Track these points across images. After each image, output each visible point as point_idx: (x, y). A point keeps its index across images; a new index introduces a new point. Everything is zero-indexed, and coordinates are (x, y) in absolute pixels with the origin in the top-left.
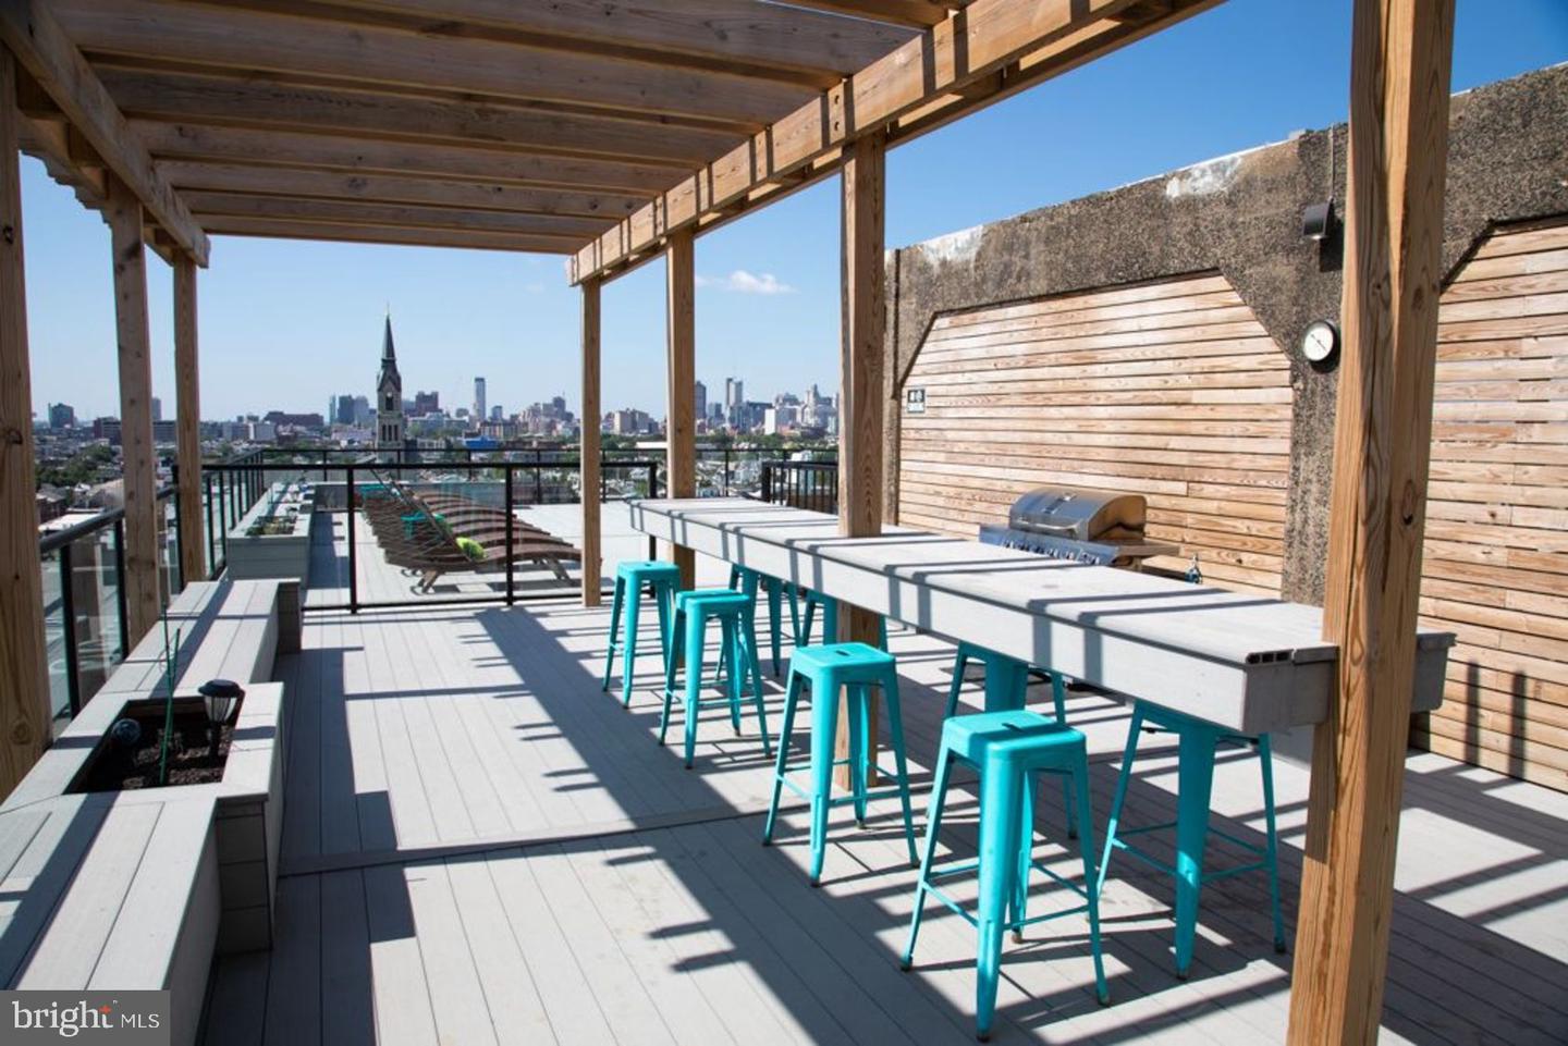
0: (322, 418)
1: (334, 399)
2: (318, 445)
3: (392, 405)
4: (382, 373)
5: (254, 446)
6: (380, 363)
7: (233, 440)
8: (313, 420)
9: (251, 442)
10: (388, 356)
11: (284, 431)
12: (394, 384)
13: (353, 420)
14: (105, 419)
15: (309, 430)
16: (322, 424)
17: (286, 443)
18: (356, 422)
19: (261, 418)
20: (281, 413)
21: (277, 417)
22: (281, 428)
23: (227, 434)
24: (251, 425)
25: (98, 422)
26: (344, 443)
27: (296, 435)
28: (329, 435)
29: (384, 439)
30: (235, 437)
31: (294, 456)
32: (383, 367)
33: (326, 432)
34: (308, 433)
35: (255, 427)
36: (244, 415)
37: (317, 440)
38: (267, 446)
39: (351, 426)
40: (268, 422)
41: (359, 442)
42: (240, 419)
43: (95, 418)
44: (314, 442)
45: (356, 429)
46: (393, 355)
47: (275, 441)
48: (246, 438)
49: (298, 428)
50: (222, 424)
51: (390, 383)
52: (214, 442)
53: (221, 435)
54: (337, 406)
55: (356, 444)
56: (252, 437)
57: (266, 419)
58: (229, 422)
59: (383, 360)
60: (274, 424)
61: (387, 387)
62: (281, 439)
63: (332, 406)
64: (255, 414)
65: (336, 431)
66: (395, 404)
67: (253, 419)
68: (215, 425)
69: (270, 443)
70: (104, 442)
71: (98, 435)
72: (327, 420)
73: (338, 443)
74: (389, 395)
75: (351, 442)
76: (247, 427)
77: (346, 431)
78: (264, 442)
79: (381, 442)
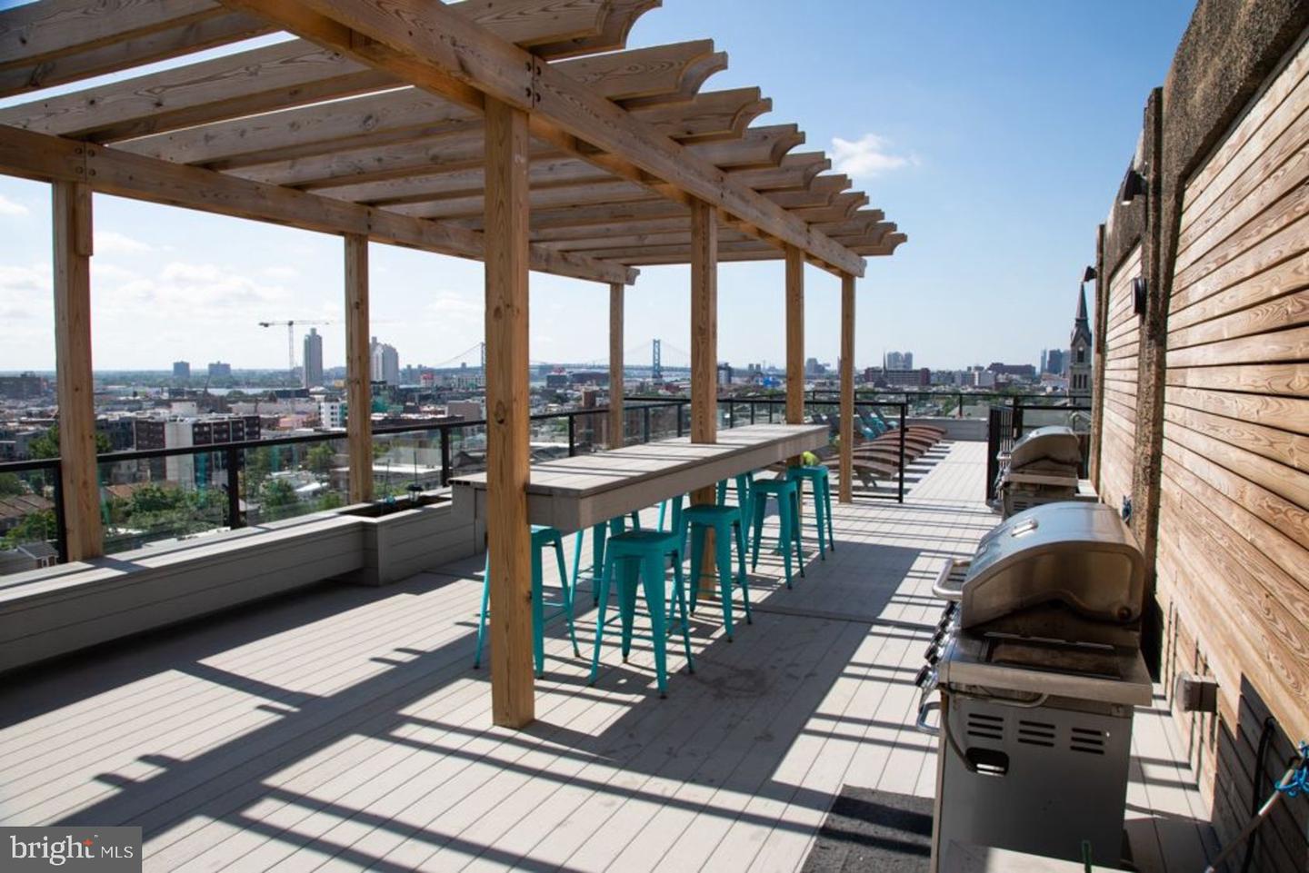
0: (1034, 368)
1: (1045, 353)
2: (1028, 390)
3: (1083, 358)
4: (1075, 331)
5: (977, 390)
6: (1075, 322)
7: (962, 385)
8: (1027, 371)
9: (975, 387)
10: (1081, 315)
11: (1001, 378)
12: (1085, 338)
13: (1060, 371)
14: (873, 368)
15: (1023, 378)
16: (1034, 373)
17: (1001, 389)
18: (1062, 372)
19: (986, 368)
20: (1002, 365)
21: (997, 368)
22: (1000, 376)
23: (958, 381)
24: (977, 373)
25: (868, 371)
26: (1049, 389)
27: (1010, 382)
28: (1039, 383)
29: (1075, 386)
30: (964, 383)
31: (1007, 399)
32: (1077, 325)
33: (1037, 380)
34: (1021, 381)
35: (980, 374)
36: (973, 365)
37: (1027, 386)
38: (987, 391)
39: (1058, 375)
40: (990, 372)
41: (1062, 389)
42: (969, 369)
43: (866, 368)
44: (1025, 388)
45: (1061, 378)
46: (1086, 315)
47: (994, 387)
48: (971, 383)
49: (1014, 377)
50: (956, 372)
51: (1082, 339)
52: (947, 386)
53: (953, 382)
54: (1048, 358)
55: (1059, 390)
56: (977, 383)
57: (989, 369)
58: (960, 371)
59: (1077, 320)
60: (995, 373)
61: (1078, 343)
62: (998, 385)
63: (1043, 358)
64: (981, 365)
65: (1044, 380)
66: (1085, 357)
67: (979, 368)
68: (950, 373)
69: (990, 388)
70: (870, 385)
71: (868, 381)
72: (1038, 370)
73: (1044, 389)
74: (1081, 349)
75: (1055, 388)
76: (973, 375)
77: (1053, 379)
78: (985, 388)
79: (1072, 389)
